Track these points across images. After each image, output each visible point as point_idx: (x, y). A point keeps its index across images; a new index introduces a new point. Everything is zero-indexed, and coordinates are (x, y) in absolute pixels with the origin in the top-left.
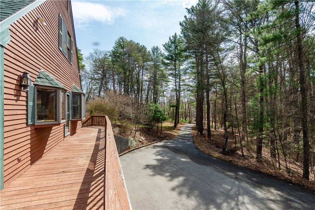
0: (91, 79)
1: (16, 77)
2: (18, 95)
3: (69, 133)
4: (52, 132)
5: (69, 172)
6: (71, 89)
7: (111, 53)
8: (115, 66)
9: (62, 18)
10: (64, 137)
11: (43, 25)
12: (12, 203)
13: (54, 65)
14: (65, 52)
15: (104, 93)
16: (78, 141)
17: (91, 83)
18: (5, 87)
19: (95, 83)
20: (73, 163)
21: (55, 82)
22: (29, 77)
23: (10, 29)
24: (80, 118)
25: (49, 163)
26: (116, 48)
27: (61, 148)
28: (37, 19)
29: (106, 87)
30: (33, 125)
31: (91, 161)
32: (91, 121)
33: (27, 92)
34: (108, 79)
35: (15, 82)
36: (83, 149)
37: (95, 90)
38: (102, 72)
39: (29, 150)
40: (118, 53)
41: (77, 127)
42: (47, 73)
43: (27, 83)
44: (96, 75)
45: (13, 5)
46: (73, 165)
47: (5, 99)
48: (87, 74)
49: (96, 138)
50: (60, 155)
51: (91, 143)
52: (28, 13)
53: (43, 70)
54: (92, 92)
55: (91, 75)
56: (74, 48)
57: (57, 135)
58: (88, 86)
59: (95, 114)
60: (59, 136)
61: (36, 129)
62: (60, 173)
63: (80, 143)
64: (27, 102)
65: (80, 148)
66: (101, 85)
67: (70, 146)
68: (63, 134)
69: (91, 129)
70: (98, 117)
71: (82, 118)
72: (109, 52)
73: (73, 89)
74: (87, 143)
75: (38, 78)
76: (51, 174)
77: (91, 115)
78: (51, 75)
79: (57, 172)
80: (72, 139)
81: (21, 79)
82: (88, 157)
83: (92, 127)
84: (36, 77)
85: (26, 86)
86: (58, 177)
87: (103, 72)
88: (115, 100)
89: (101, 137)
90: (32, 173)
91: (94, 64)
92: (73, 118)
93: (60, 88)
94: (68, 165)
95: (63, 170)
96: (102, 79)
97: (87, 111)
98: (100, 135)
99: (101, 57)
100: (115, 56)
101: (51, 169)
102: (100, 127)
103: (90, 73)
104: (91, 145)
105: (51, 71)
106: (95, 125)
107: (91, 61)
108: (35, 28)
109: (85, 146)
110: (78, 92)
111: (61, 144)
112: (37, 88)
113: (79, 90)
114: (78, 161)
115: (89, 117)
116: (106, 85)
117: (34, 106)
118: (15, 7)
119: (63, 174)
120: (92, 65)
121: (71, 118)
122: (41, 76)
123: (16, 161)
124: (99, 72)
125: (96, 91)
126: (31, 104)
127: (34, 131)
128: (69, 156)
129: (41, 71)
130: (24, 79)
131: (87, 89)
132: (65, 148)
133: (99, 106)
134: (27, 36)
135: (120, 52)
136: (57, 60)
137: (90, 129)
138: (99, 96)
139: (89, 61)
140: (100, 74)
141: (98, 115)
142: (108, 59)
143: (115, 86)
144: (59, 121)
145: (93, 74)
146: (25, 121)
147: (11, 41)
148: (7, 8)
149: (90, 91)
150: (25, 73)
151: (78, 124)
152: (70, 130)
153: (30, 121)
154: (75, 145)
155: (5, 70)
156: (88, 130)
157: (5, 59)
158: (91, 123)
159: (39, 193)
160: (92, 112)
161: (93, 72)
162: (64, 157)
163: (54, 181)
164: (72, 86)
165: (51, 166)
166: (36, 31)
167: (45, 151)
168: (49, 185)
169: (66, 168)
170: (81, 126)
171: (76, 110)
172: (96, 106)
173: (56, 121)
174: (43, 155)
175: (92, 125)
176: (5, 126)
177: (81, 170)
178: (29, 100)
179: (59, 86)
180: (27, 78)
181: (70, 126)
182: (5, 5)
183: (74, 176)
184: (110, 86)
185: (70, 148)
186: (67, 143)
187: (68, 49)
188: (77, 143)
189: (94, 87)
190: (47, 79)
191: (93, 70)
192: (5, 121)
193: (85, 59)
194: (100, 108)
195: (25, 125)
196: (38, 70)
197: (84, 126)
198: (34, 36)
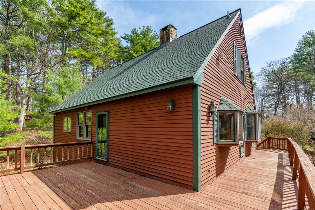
0: (263, 96)
1: (207, 106)
2: (208, 120)
3: (244, 154)
4: (230, 151)
5: (250, 195)
6: (245, 110)
7: (292, 58)
8: (299, 73)
9: (236, 45)
10: (240, 157)
11: (223, 59)
12: (208, 204)
13: (231, 90)
14: (239, 76)
15: (282, 110)
16: (255, 164)
17: (263, 100)
18: (201, 115)
19: (269, 100)
20: (254, 187)
21: (233, 106)
22: (215, 105)
23: (203, 72)
24: (255, 139)
25: (230, 180)
26: (300, 49)
27: (238, 168)
28: (218, 56)
29: (285, 103)
30: (217, 144)
31: (275, 190)
32: (267, 143)
33: (213, 117)
34: (287, 91)
35: (206, 110)
36: (262, 174)
37: (269, 107)
38: (278, 86)
39: (215, 164)
40: (303, 55)
41: (252, 149)
42: (226, 99)
43: (214, 110)
44: (270, 91)
45: (204, 53)
46: (254, 189)
47: (201, 124)
48: (258, 92)
49: (277, 165)
50: (238, 174)
51: (272, 170)
52: (213, 55)
53: (223, 97)
54: (265, 111)
55: (263, 92)
56: (247, 69)
57: (234, 154)
58: (260, 104)
59: (272, 136)
60: (236, 156)
61: (219, 147)
62: (242, 193)
63: (258, 167)
64: (213, 125)
65: (258, 173)
66: (277, 101)
67: (246, 167)
68: (239, 154)
69: (268, 152)
70: (277, 139)
71: (257, 140)
72: (288, 58)
73: (247, 110)
74: (266, 168)
75: (220, 104)
76: (233, 191)
77: (266, 136)
78: (229, 100)
79: (238, 191)
80: (247, 160)
81: (210, 107)
82: (270, 185)
83: (269, 150)
84: (218, 103)
85: (212, 113)
86: (240, 196)
87: (280, 85)
88: (302, 118)
89: (284, 164)
90: (217, 184)
91: (267, 78)
92: (247, 140)
93: (238, 111)
94: (248, 187)
95: (244, 191)
96: (279, 93)
97: (262, 132)
98: (282, 162)
99: (276, 69)
100: (299, 60)
101: (232, 186)
102: (281, 152)
103: (263, 89)
104: (272, 172)
105: (228, 97)
106: (273, 148)
107: (263, 77)
108: (217, 64)
109: (263, 171)
110: (252, 112)
111: (238, 164)
112: (219, 113)
113: (253, 110)
114: (258, 186)
115: (265, 139)
116: (285, 100)
117: (217, 128)
118: (205, 54)
119: (244, 195)
120: (265, 80)
121: (245, 139)
122: (222, 102)
123: (207, 172)
124: (274, 86)
125: (270, 109)
126: (215, 126)
127: (218, 149)
128: (247, 177)
129: (222, 98)
130: (211, 107)
131: (259, 108)
132: (241, 168)
133: (277, 126)
134: (213, 73)
135: (307, 53)
136: (233, 85)
137: (266, 152)
138: (275, 114)
139: (261, 77)
140: (276, 88)
141: (276, 136)
142: (287, 68)
143: (300, 99)
144: (238, 142)
145: (266, 90)
146: (212, 140)
147: (204, 80)
148: (201, 57)
149: (263, 109)
150: (212, 102)
151: (252, 145)
152: (245, 151)
153: (215, 140)
154: (252, 168)
155: (201, 103)
156: (265, 153)
157: (201, 94)
158: (267, 146)
159: (226, 205)
160: (267, 133)
161: (266, 88)
162: (243, 178)
163: (236, 199)
164: (246, 107)
165: (232, 183)
166: (218, 66)
167: (226, 167)
168: (233, 201)
169: (246, 189)
170: (255, 148)
171: (251, 131)
172: (273, 126)
173: (234, 141)
174: (224, 171)
175: (269, 148)
176: (202, 144)
177: (263, 197)
178: (214, 123)
179: (237, 109)
180: (214, 106)
181: (245, 147)
182: (200, 56)
183: (256, 201)
184: (292, 100)
185: (247, 169)
186: (243, 164)
187: (242, 72)
188: (254, 165)
189: (267, 104)
190: (226, 104)
191: (266, 86)
192: (201, 140)
193: (255, 76)
194: (279, 129)
195: (212, 144)
196: (219, 98)
197: (259, 148)
198: (217, 70)
